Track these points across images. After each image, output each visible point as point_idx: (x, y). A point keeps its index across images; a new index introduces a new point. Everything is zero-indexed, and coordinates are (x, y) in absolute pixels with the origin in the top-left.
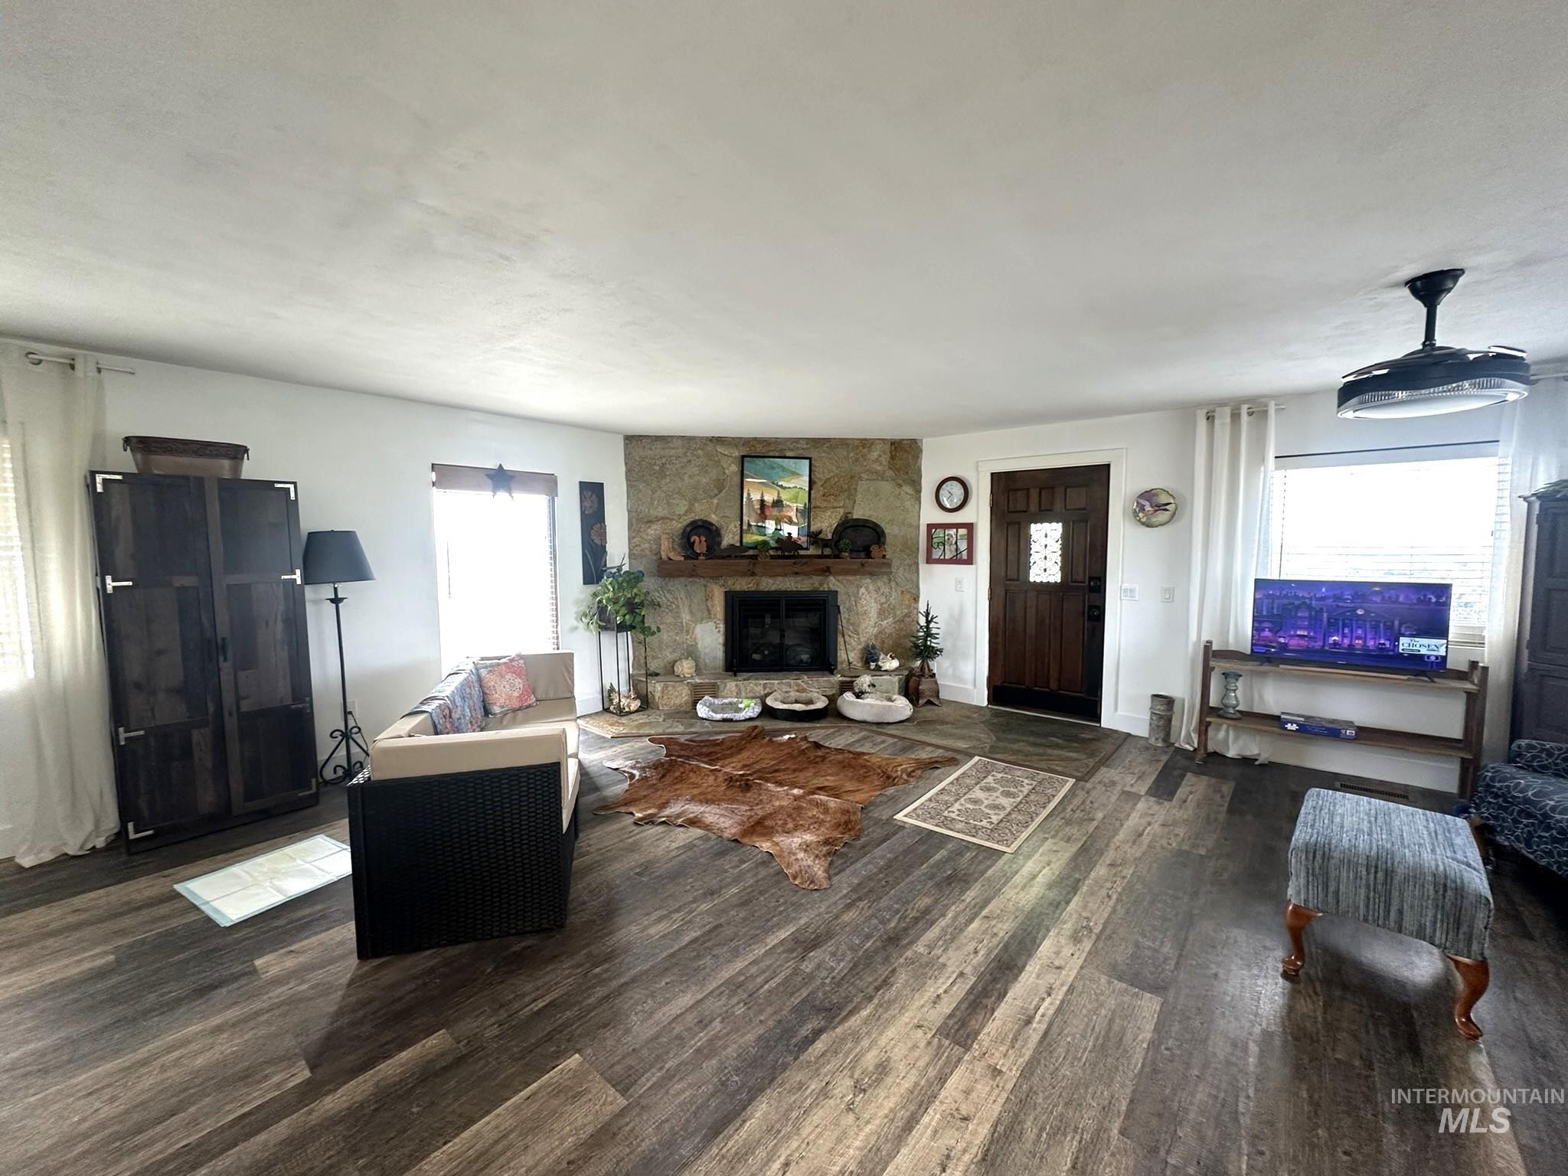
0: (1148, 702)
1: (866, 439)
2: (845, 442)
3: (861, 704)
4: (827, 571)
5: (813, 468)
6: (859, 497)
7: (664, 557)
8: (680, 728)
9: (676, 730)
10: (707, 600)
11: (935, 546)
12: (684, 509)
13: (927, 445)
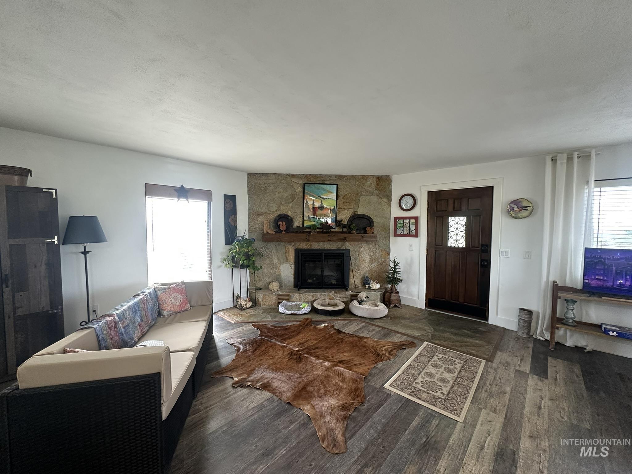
0: (517, 313)
1: (364, 176)
2: (353, 177)
3: (362, 308)
4: (344, 240)
5: (338, 189)
6: (361, 203)
7: (265, 232)
8: (269, 319)
9: (268, 319)
10: (286, 253)
11: (398, 228)
12: (275, 210)
13: (395, 179)
